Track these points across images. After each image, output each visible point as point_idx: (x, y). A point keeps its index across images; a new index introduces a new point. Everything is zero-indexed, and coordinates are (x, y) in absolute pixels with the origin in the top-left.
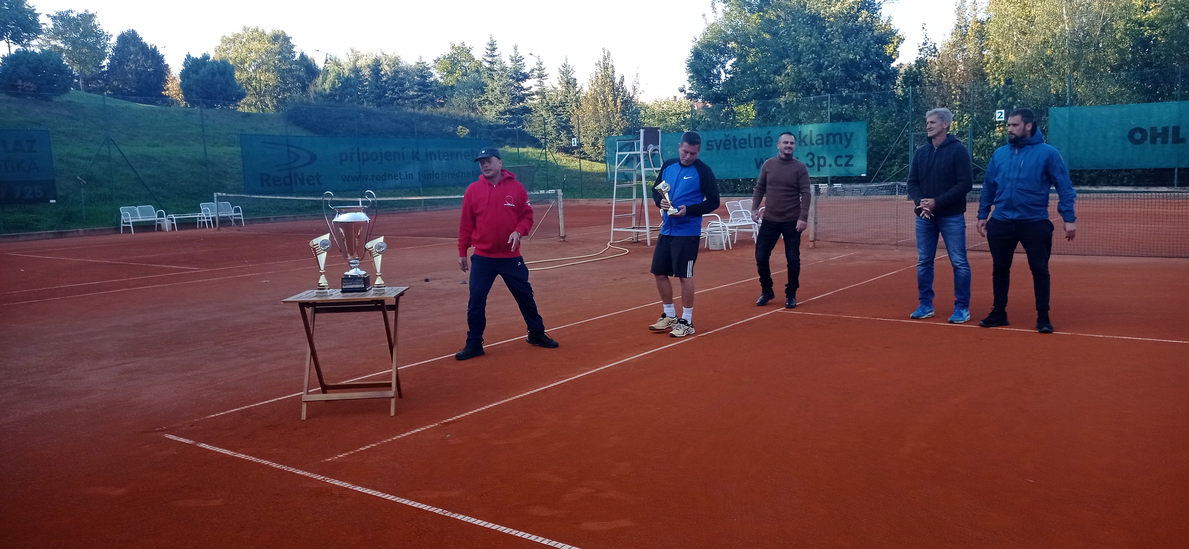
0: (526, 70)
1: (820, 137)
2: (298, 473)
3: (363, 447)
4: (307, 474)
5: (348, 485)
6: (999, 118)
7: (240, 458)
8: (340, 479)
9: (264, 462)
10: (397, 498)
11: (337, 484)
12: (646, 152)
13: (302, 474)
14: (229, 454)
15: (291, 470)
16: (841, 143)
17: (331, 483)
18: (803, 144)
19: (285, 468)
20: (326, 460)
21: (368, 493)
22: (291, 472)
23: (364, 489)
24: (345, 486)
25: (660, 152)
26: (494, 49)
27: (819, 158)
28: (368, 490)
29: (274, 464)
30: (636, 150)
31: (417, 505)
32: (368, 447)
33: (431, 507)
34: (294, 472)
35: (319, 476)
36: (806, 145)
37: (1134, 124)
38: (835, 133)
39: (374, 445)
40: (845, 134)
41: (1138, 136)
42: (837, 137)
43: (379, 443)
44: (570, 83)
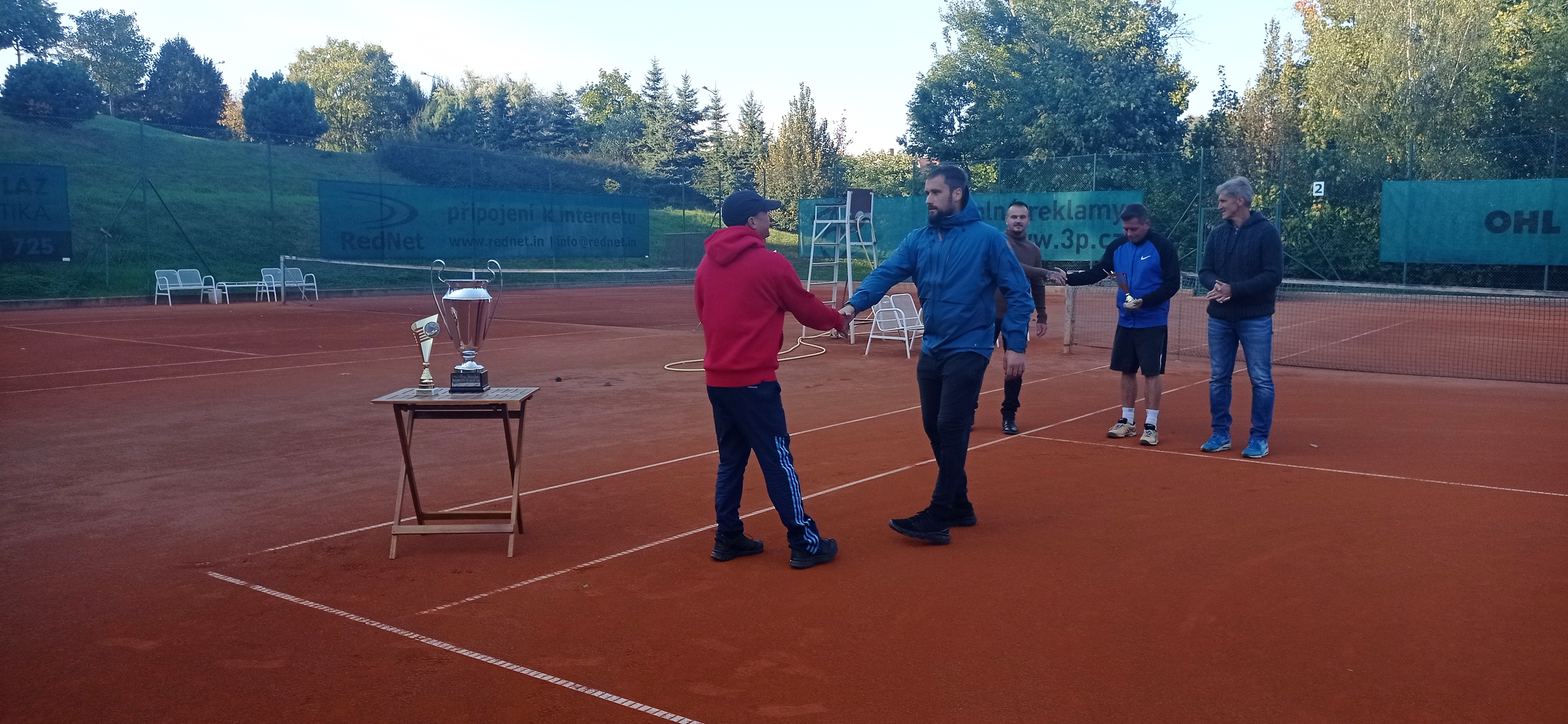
0: (699, 108)
1: (1081, 209)
2: (384, 628)
3: (471, 596)
4: (395, 630)
5: (450, 647)
6: (1317, 192)
7: (307, 606)
8: (439, 639)
9: (339, 613)
10: (515, 666)
11: (436, 645)
12: (853, 221)
13: (389, 630)
14: (292, 600)
15: (374, 624)
16: (1108, 217)
17: (428, 643)
18: (1058, 217)
19: (366, 621)
20: (421, 612)
21: (476, 658)
22: (375, 627)
23: (472, 652)
24: (446, 648)
25: (871, 221)
26: (658, 80)
27: (1079, 237)
28: (477, 654)
29: (353, 615)
30: (840, 218)
31: (540, 676)
32: (477, 597)
33: (559, 679)
34: (379, 626)
35: (412, 633)
36: (1063, 218)
37: (1493, 206)
38: (1100, 204)
39: (485, 595)
40: (1115, 206)
41: (1498, 222)
42: (1104, 210)
43: (492, 593)
44: (755, 127)
